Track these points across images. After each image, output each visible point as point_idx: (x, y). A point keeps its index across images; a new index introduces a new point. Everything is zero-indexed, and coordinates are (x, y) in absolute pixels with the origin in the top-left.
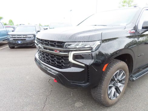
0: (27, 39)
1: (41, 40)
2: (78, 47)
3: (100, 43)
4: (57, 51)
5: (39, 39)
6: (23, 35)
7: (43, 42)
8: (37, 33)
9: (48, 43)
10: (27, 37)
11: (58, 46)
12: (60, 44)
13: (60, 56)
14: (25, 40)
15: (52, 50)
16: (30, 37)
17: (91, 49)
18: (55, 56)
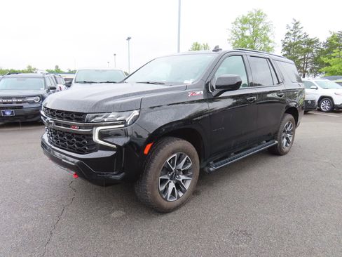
0: (26, 106)
1: (52, 110)
2: (106, 120)
3: (138, 114)
4: (76, 127)
5: (48, 109)
6: (17, 98)
7: (54, 113)
8: (48, 91)
9: (62, 115)
10: (25, 102)
11: (78, 120)
12: (79, 117)
13: (80, 135)
14: (21, 107)
15: (69, 126)
16: (33, 102)
17: (124, 122)
18: (73, 135)
